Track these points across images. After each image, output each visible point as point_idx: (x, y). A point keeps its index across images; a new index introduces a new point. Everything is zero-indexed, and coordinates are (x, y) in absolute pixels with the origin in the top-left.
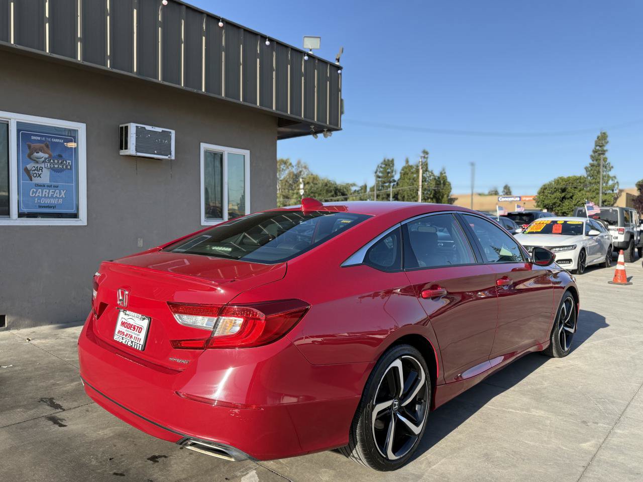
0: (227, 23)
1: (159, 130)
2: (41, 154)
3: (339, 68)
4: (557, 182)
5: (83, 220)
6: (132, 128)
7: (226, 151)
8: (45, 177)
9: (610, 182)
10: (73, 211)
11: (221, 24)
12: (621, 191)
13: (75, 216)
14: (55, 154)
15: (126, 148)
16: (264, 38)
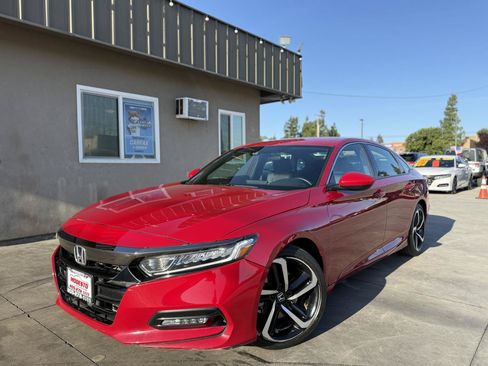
0: (239, 30)
1: (200, 101)
2: (135, 118)
3: (300, 56)
4: (421, 133)
5: (158, 160)
6: (186, 101)
7: (232, 114)
8: (138, 133)
9: (459, 132)
10: (152, 154)
11: (236, 31)
12: (467, 138)
13: (153, 157)
14: (142, 118)
15: (182, 113)
16: (259, 39)
